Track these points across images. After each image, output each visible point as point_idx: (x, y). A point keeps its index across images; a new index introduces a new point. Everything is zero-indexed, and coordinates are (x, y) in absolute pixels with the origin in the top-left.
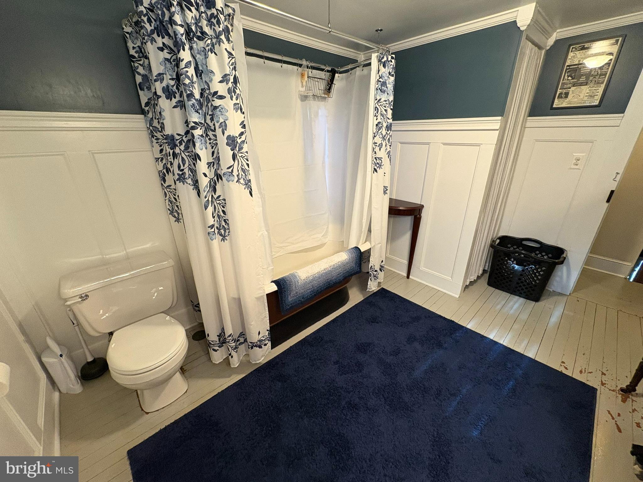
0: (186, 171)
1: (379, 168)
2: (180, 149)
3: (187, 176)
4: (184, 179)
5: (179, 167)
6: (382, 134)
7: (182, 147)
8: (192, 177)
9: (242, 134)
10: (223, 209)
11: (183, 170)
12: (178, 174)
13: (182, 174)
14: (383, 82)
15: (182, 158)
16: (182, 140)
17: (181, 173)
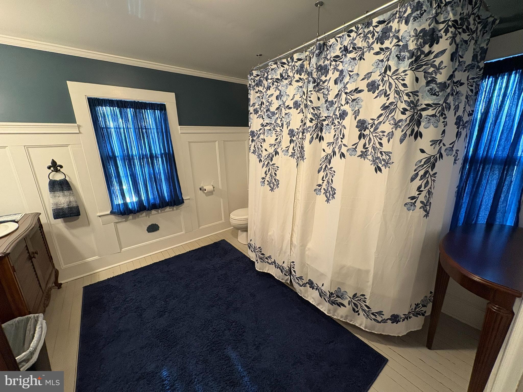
1: (385, 166)
6: (394, 119)
8: (258, 152)
10: (275, 172)
15: (256, 142)
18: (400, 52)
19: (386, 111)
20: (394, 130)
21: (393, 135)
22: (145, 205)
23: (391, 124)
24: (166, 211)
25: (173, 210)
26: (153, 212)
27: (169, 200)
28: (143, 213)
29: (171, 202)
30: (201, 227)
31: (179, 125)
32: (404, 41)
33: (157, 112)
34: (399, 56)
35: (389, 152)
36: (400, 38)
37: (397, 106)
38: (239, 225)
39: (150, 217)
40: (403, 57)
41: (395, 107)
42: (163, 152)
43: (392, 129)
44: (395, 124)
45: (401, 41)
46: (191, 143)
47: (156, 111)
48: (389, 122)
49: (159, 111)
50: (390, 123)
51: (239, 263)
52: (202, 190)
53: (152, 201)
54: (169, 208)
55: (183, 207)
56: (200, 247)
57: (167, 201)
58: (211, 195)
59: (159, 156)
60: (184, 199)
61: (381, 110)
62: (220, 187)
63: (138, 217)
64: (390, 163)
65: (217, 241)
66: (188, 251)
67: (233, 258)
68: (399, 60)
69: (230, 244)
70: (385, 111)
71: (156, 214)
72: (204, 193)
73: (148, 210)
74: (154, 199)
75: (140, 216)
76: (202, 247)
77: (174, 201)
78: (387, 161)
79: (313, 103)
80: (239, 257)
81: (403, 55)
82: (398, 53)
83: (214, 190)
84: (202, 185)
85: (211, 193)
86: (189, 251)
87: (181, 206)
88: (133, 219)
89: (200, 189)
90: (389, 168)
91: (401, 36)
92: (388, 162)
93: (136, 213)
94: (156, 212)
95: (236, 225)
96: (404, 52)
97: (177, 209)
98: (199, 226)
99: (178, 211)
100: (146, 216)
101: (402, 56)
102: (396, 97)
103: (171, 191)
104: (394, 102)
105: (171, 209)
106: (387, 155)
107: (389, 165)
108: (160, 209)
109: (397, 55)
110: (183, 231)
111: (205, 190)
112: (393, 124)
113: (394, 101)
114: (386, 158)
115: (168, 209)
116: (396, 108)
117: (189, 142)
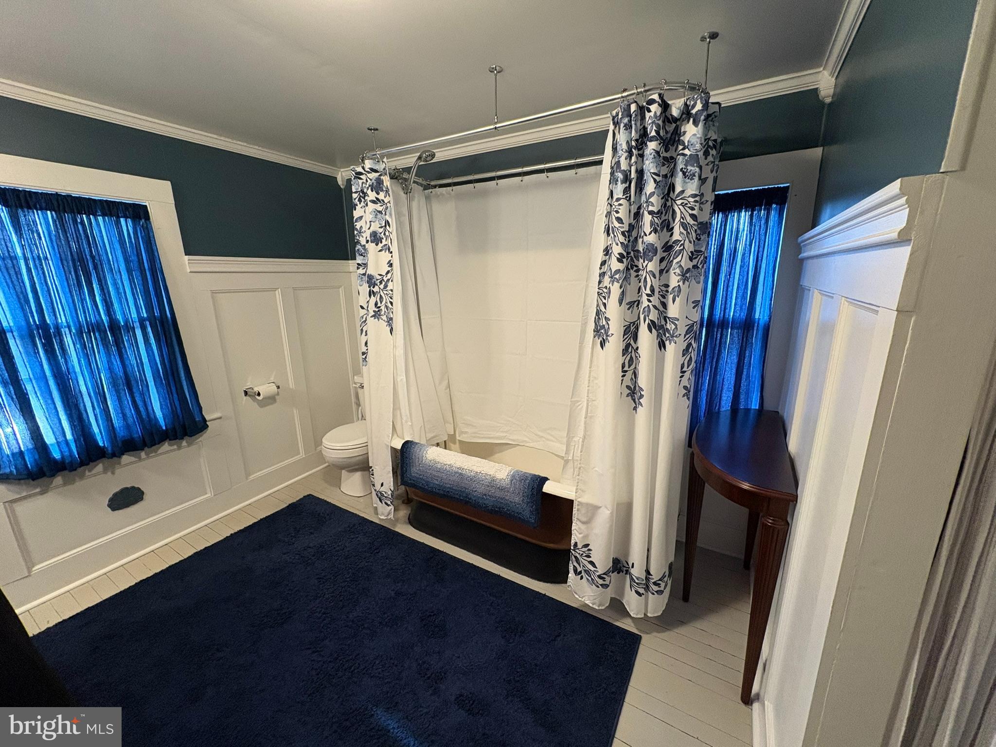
0: (383, 308)
1: (670, 340)
2: (380, 288)
3: (383, 313)
4: (380, 315)
5: (376, 304)
6: (681, 266)
7: (382, 286)
8: (386, 314)
9: (388, 272)
11: (379, 307)
12: (374, 311)
13: (379, 311)
14: (691, 155)
15: (381, 295)
16: (383, 279)
17: (377, 310)
18: (686, 165)
19: (670, 253)
20: (681, 283)
21: (680, 291)
22: (101, 444)
23: (677, 274)
24: (160, 451)
25: (179, 448)
26: (126, 459)
27: (168, 427)
28: (95, 467)
29: (174, 429)
30: (252, 477)
31: (186, 255)
32: (691, 149)
33: (126, 225)
34: (685, 171)
35: (676, 318)
36: (686, 144)
37: (684, 247)
38: (345, 460)
39: (118, 471)
40: (691, 173)
41: (682, 247)
42: (145, 315)
43: (678, 282)
44: (683, 276)
45: (687, 148)
46: (218, 294)
47: (122, 220)
48: (674, 271)
49: (129, 220)
50: (675, 273)
51: (357, 537)
52: (250, 396)
53: (121, 433)
54: (170, 445)
55: (204, 438)
56: (256, 521)
57: (164, 428)
58: (272, 404)
59: (137, 324)
60: (207, 418)
61: (663, 252)
62: (292, 385)
63: (82, 477)
64: (676, 336)
65: (295, 501)
66: (229, 535)
67: (340, 530)
68: (685, 177)
69: (326, 501)
70: (667, 253)
71: (132, 463)
72: (255, 400)
73: (114, 455)
74: (128, 427)
75: (87, 473)
76: (261, 520)
77: (184, 427)
78: (671, 332)
79: (623, 224)
80: (354, 525)
81: (691, 170)
82: (684, 167)
83: (278, 394)
84: (249, 385)
85: (271, 399)
86: (232, 534)
87: (201, 436)
88: (65, 484)
89: (246, 393)
90: (676, 343)
91: (688, 141)
92: (673, 334)
93: (75, 470)
94: (133, 459)
95: (340, 460)
96: (693, 166)
97: (189, 445)
98: (248, 475)
99: (194, 448)
100: (105, 471)
101: (688, 171)
102: (683, 233)
103: (172, 403)
104: (679, 240)
105: (175, 447)
106: (673, 323)
107: (675, 338)
108: (146, 448)
109: (682, 168)
110: (208, 490)
111: (259, 394)
112: (679, 275)
113: (681, 239)
114: (671, 328)
115: (166, 447)
116: (683, 250)
117: (213, 292)
